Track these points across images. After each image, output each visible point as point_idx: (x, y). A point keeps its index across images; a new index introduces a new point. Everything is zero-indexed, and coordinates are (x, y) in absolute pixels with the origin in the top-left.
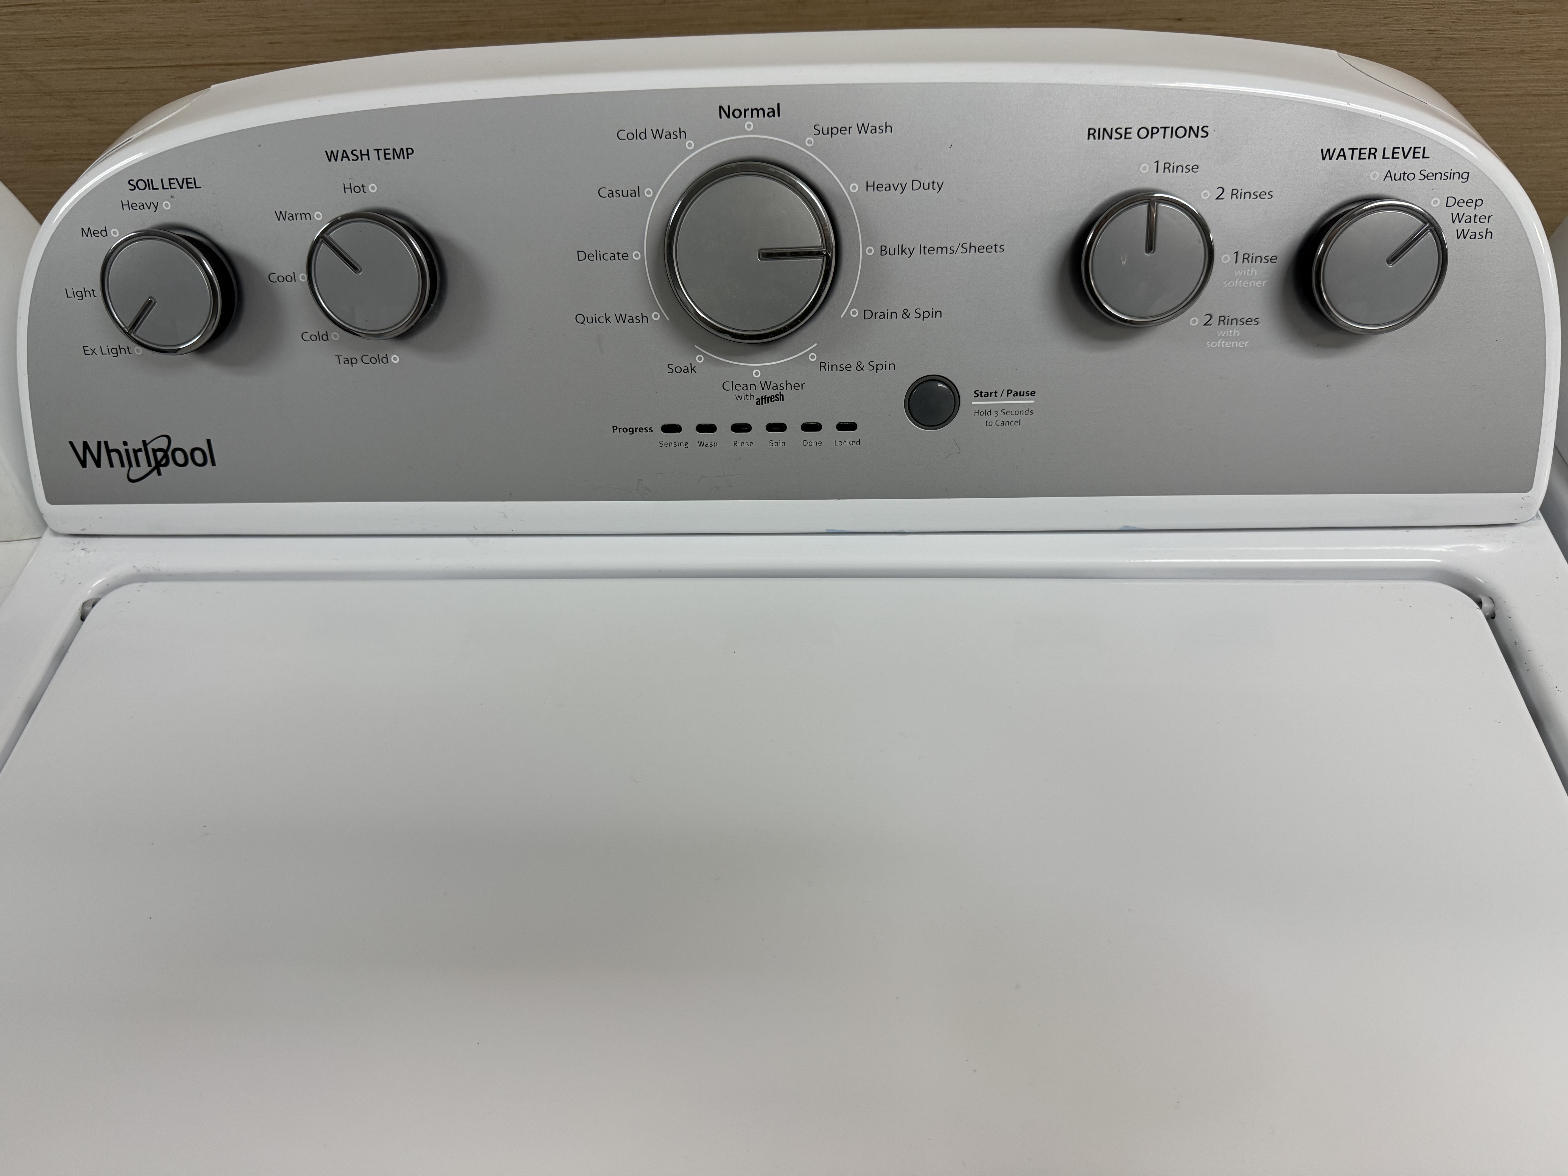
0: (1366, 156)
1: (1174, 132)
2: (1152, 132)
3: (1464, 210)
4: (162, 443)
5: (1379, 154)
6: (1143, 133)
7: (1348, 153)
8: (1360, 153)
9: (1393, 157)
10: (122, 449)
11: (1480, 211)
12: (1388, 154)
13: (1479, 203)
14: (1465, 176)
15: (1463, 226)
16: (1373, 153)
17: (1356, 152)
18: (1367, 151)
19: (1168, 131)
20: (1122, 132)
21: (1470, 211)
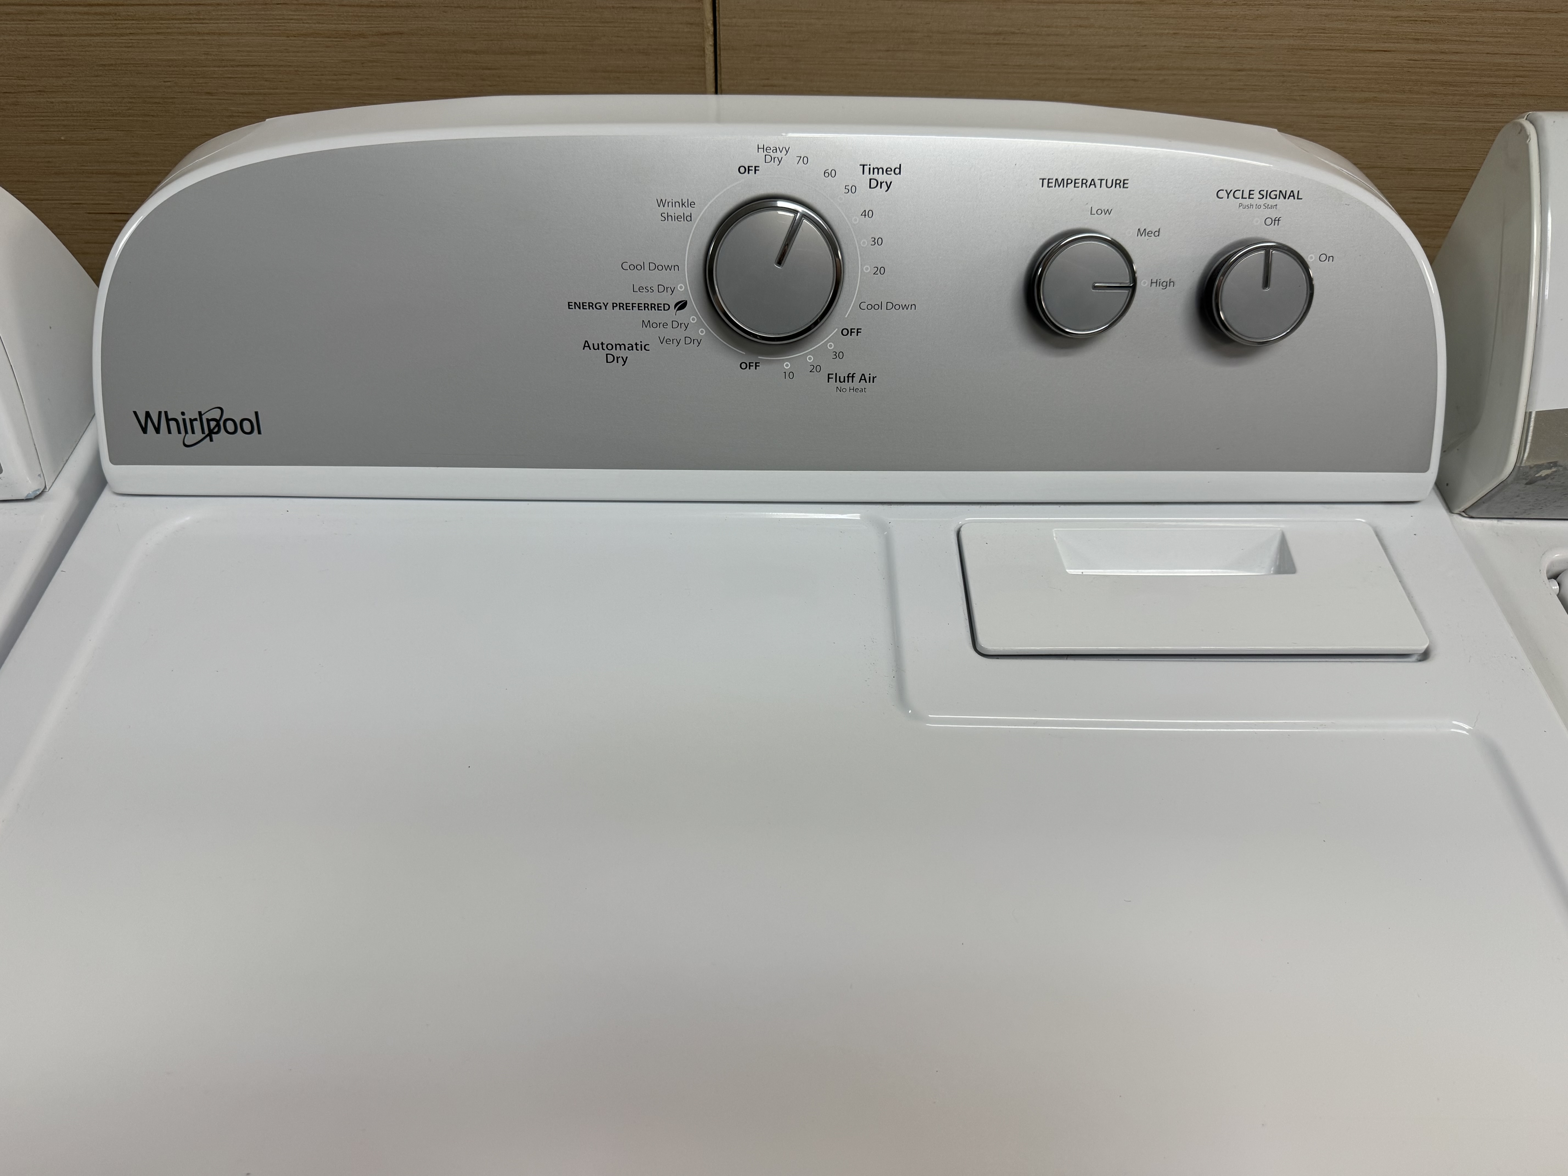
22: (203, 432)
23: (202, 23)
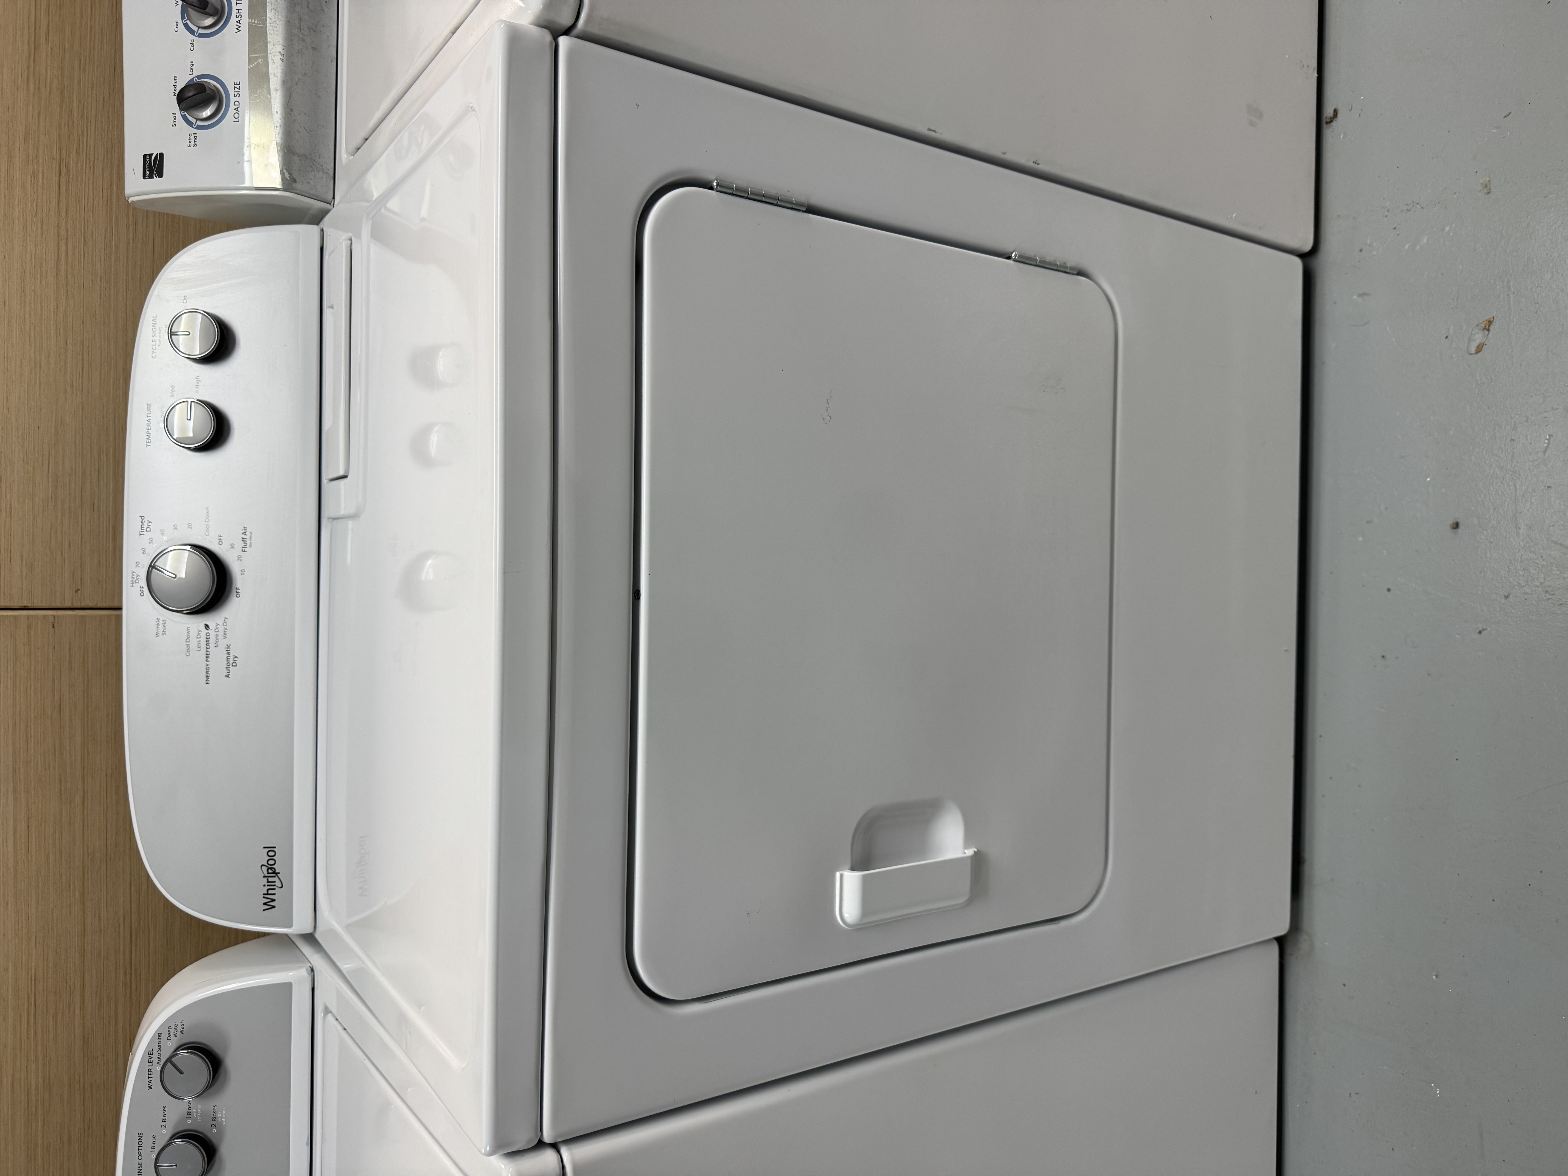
22: (274, 877)
23: (142, 885)
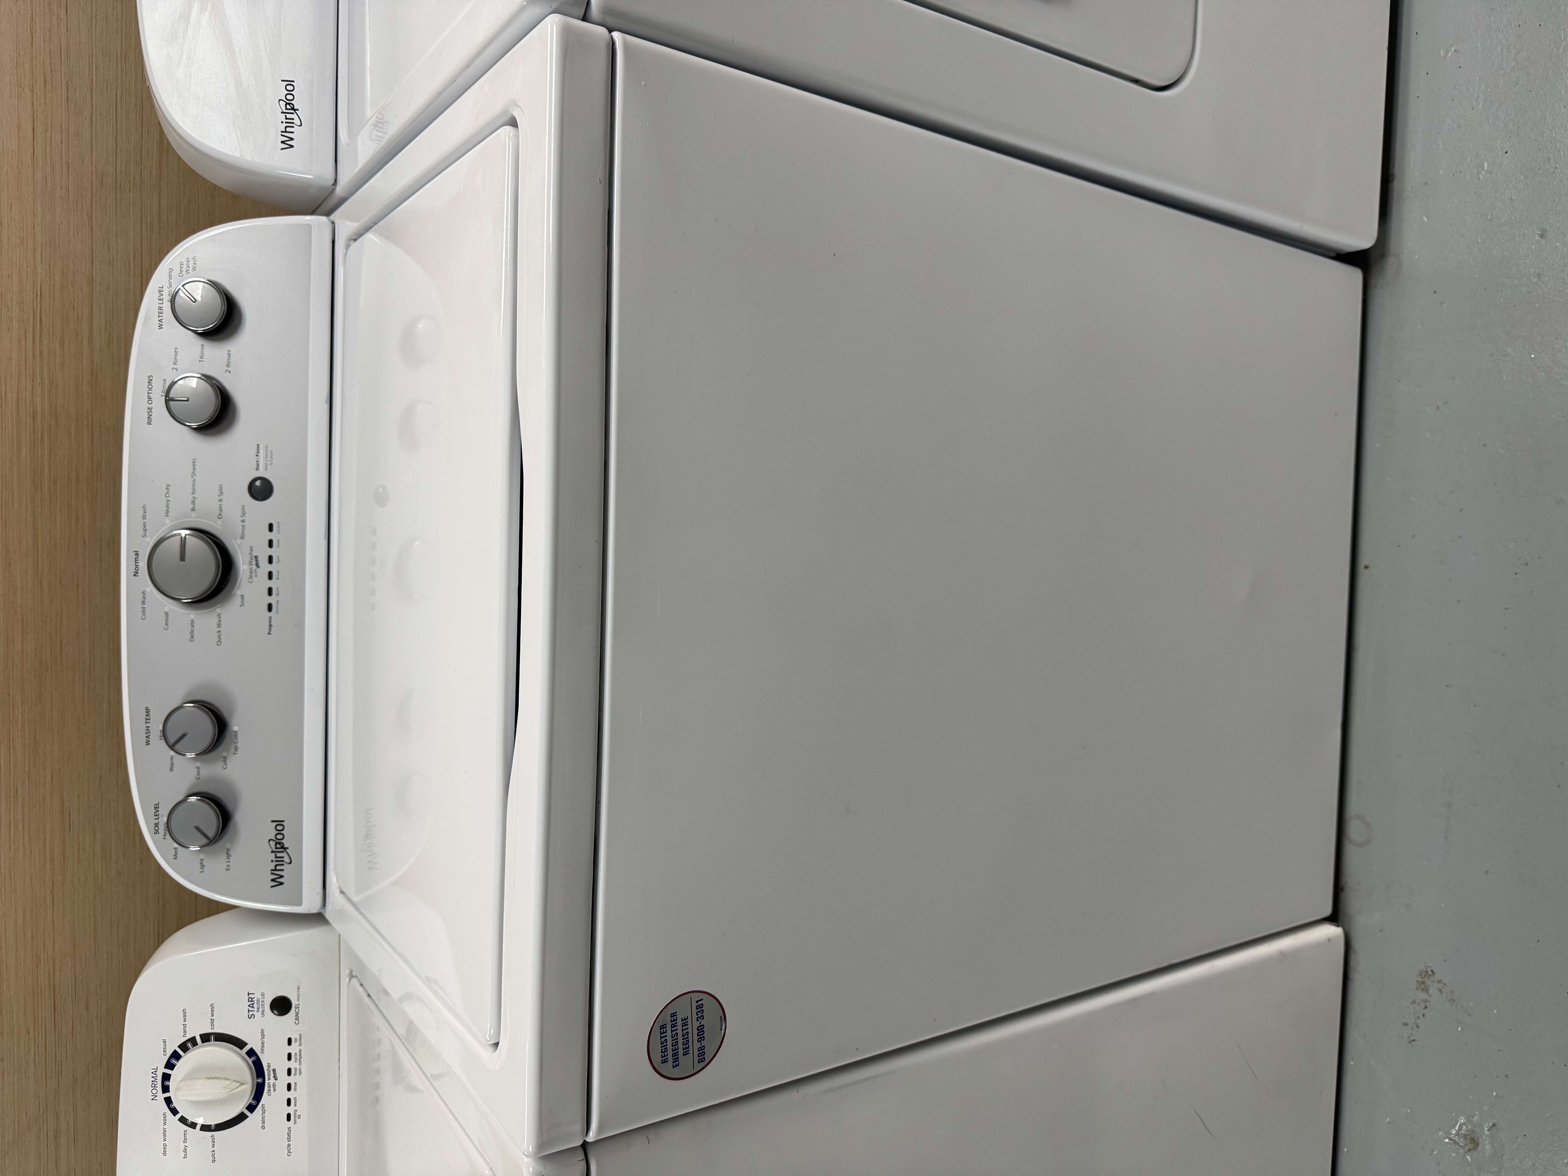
0: (162, 311)
1: (150, 389)
2: (150, 398)
3: (184, 269)
4: (273, 844)
5: (161, 305)
6: (150, 402)
7: (160, 318)
8: (161, 313)
9: (163, 300)
10: (275, 863)
11: (185, 263)
12: (161, 302)
13: (181, 263)
14: (171, 270)
15: (191, 269)
16: (160, 308)
17: (160, 315)
18: (160, 311)
19: (149, 392)
20: (149, 410)
21: (185, 267)
